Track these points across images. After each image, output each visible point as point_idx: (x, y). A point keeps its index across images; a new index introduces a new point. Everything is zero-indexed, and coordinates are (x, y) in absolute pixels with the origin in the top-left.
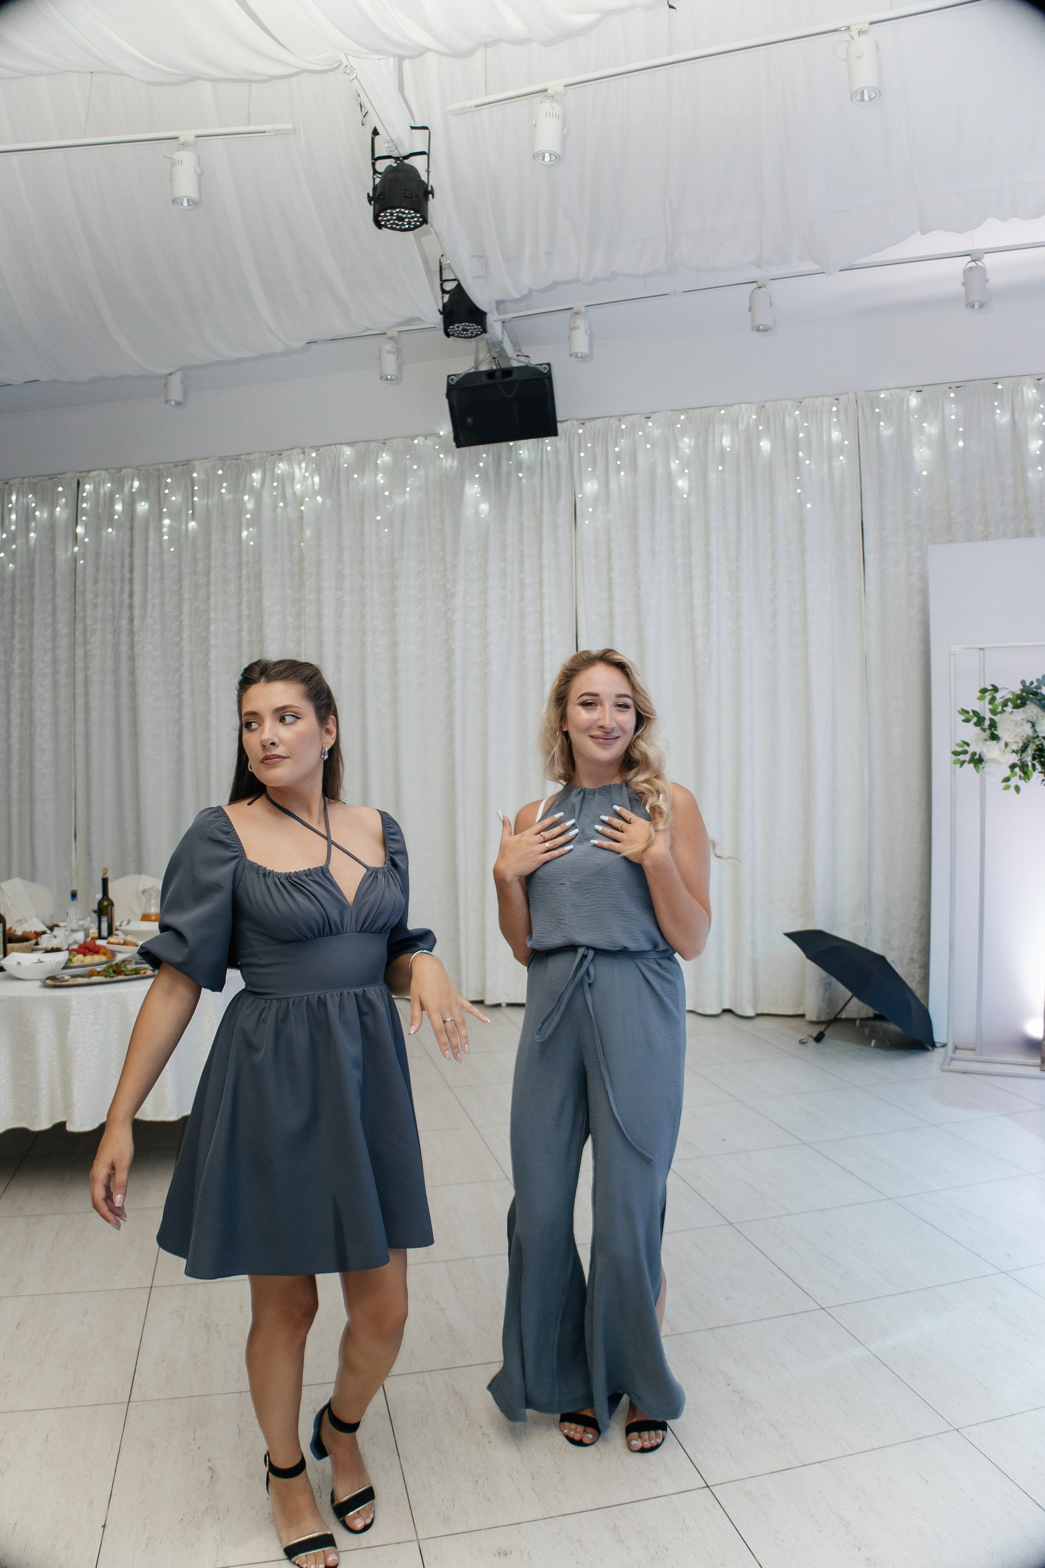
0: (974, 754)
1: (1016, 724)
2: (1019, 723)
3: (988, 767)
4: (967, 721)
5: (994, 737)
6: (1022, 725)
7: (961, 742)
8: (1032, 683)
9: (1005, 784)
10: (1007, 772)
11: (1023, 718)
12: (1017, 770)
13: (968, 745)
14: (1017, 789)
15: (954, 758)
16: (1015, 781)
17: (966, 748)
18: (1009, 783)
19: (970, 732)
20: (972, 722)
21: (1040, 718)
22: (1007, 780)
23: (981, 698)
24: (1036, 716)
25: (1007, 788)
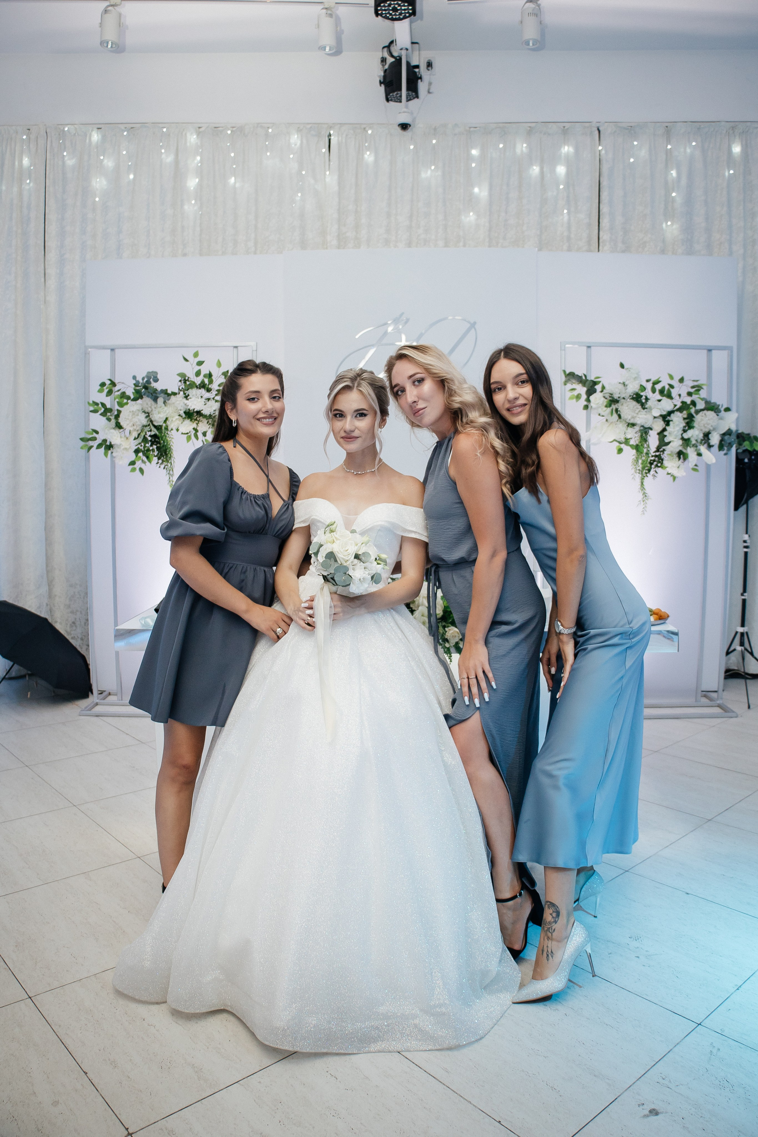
0: (105, 441)
1: (134, 414)
2: (136, 414)
3: (116, 452)
4: (95, 411)
5: (119, 426)
6: (138, 415)
7: (91, 430)
8: (143, 379)
9: (131, 467)
10: (133, 457)
11: (138, 408)
12: (141, 454)
13: (97, 432)
14: (141, 471)
15: (82, 443)
16: (139, 464)
17: (95, 435)
18: (135, 466)
19: (98, 422)
20: (100, 412)
21: (154, 409)
22: (133, 463)
23: (100, 391)
24: (151, 407)
25: (133, 470)
